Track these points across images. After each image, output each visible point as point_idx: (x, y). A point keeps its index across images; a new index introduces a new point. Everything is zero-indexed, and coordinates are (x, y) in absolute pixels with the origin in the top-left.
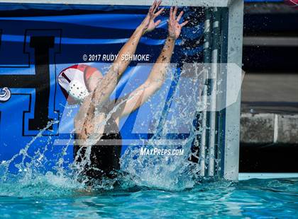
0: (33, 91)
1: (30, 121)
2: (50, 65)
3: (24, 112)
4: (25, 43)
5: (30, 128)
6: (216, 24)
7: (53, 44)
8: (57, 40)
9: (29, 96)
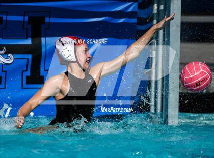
0: (30, 56)
1: (27, 77)
2: (42, 38)
3: (23, 71)
4: (24, 21)
5: (27, 83)
6: (162, 7)
7: (44, 23)
8: (47, 20)
9: (26, 60)
